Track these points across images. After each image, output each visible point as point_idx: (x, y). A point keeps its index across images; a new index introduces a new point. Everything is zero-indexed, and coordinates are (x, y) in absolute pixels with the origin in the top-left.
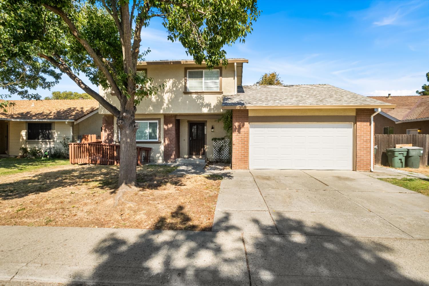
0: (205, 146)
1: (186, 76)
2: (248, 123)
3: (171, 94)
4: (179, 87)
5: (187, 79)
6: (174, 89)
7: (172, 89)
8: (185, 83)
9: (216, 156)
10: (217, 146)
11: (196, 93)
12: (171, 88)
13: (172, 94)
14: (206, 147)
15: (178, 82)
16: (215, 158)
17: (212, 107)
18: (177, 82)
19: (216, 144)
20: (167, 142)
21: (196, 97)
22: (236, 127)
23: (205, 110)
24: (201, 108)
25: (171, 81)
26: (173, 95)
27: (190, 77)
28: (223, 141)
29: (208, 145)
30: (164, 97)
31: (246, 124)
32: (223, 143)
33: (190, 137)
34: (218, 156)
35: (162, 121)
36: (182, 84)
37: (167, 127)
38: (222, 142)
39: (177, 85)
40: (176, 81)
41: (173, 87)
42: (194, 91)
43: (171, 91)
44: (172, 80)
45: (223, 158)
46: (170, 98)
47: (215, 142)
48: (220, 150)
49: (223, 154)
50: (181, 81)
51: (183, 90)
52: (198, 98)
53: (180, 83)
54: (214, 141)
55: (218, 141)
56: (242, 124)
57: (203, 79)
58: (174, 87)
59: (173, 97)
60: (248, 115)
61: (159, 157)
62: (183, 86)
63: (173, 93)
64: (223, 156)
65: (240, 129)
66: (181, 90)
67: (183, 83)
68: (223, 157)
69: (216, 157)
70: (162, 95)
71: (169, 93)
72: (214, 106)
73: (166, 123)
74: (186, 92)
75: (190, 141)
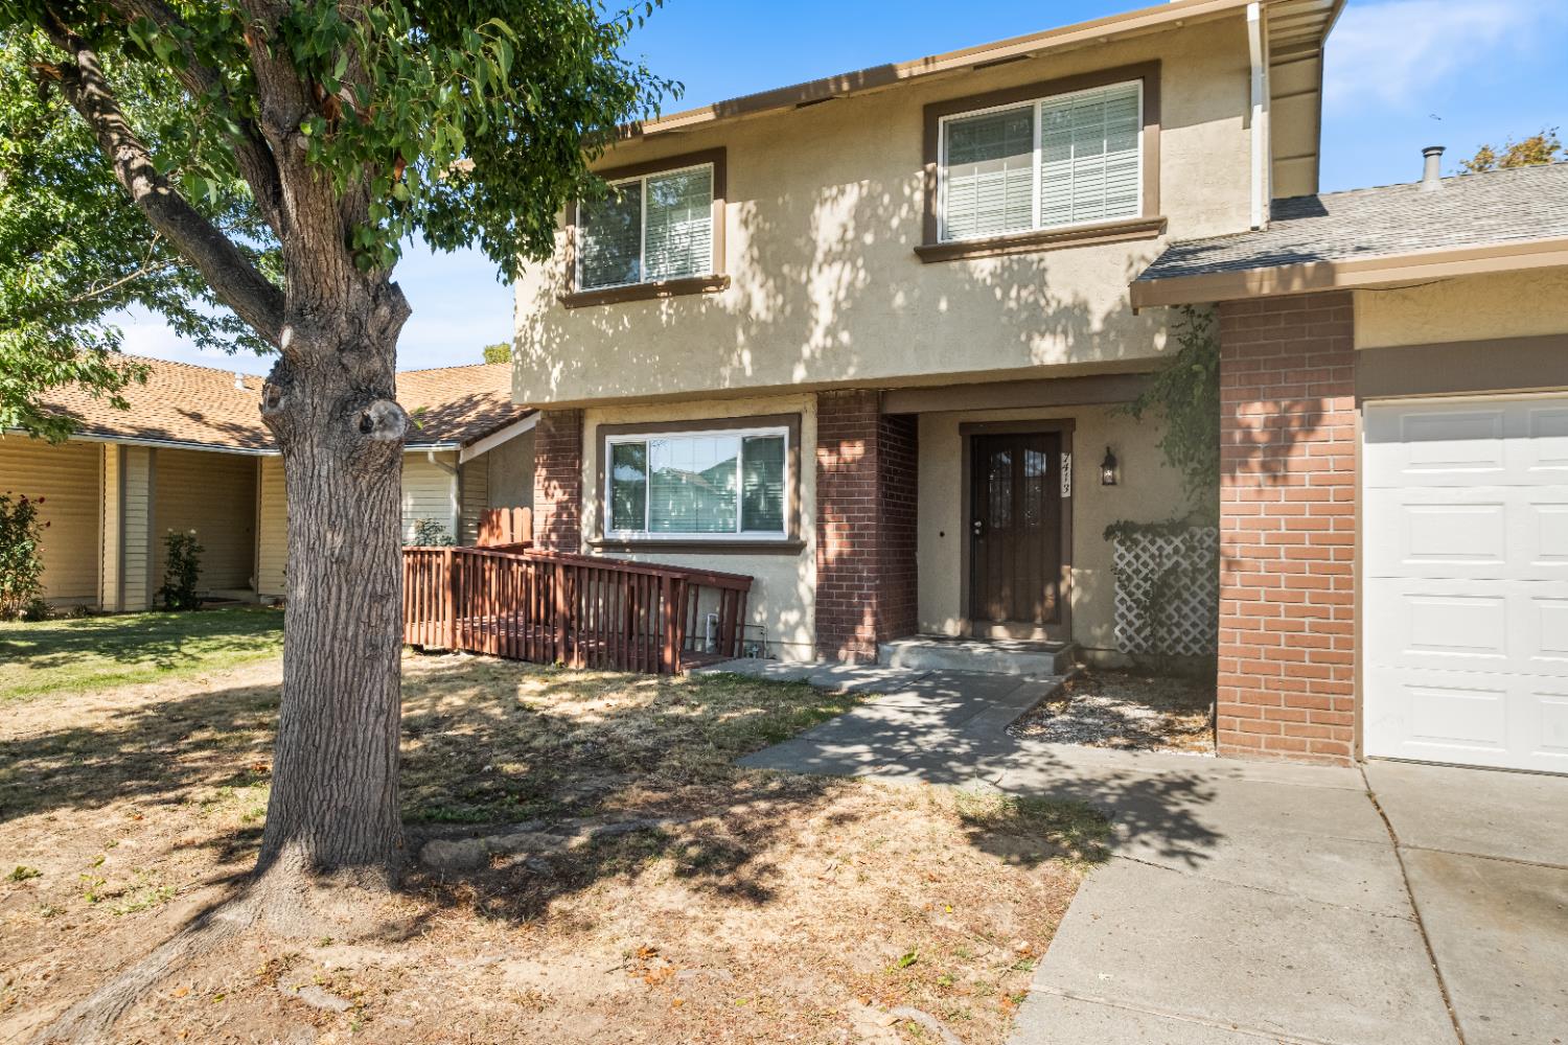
0: (1066, 568)
1: (929, 154)
2: (1350, 401)
3: (848, 267)
4: (895, 222)
5: (941, 171)
6: (869, 238)
7: (857, 237)
8: (929, 194)
9: (1131, 631)
10: (1137, 572)
11: (999, 246)
12: (850, 235)
13: (854, 265)
14: (1071, 576)
15: (886, 199)
16: (1123, 646)
17: (1096, 325)
18: (881, 195)
19: (1129, 557)
20: (835, 546)
21: (992, 274)
22: (1247, 434)
23: (1051, 351)
24: (1030, 338)
25: (853, 194)
26: (862, 274)
27: (954, 159)
28: (1177, 541)
29: (1082, 567)
30: (810, 288)
31: (1338, 409)
32: (1176, 550)
33: (974, 519)
34: (1147, 631)
35: (810, 426)
36: (911, 207)
37: (834, 459)
38: (1169, 549)
39: (881, 211)
40: (879, 188)
41: (861, 228)
42: (985, 236)
43: (845, 253)
44: (856, 188)
45: (1180, 648)
46: (842, 294)
47: (1128, 550)
48: (1158, 598)
49: (1178, 625)
50: (907, 191)
51: (918, 241)
52: (1005, 279)
53: (899, 199)
54: (1121, 543)
55: (1145, 542)
56: (1297, 412)
57: (1037, 154)
58: (866, 229)
59: (859, 284)
60: (1350, 340)
61: (791, 630)
62: (920, 218)
63: (860, 262)
64: (1177, 633)
65: (1288, 449)
66: (903, 240)
67: (919, 196)
68: (1178, 641)
69: (1130, 638)
70: (804, 278)
71: (837, 267)
72: (1107, 318)
73: (829, 439)
74: (935, 250)
75: (974, 537)
